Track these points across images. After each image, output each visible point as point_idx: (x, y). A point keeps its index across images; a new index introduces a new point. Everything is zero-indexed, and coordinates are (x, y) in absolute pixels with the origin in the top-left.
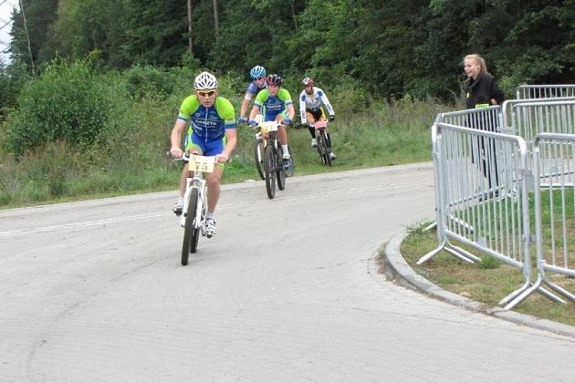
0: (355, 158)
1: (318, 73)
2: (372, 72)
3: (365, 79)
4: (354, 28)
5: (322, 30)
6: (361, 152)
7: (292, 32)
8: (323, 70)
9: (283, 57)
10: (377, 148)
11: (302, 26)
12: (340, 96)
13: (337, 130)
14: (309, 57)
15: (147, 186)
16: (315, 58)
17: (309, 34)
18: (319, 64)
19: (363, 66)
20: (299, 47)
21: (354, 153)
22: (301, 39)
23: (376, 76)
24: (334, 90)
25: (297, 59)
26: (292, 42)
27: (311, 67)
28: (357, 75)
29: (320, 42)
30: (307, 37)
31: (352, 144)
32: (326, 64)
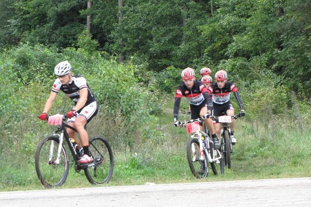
0: (272, 166)
1: (234, 65)
2: (297, 67)
3: (288, 75)
4: (280, 16)
5: (242, 16)
6: (279, 160)
7: (207, 16)
8: (240, 61)
9: (195, 44)
10: (299, 156)
11: (219, 11)
12: (258, 93)
13: (253, 132)
14: (225, 45)
15: (31, 182)
16: (231, 49)
17: (226, 20)
18: (236, 55)
19: (287, 60)
20: (214, 33)
21: (271, 160)
22: (216, 25)
23: (301, 73)
24: (252, 85)
25: (209, 48)
26: (206, 27)
27: (227, 58)
28: (279, 71)
29: (237, 30)
30: (224, 23)
31: (269, 150)
32: (244, 56)
